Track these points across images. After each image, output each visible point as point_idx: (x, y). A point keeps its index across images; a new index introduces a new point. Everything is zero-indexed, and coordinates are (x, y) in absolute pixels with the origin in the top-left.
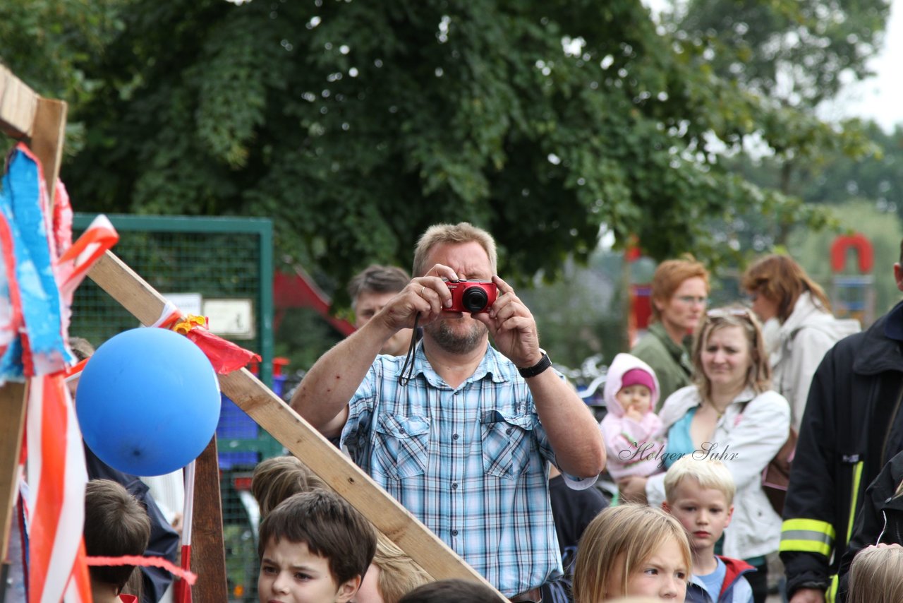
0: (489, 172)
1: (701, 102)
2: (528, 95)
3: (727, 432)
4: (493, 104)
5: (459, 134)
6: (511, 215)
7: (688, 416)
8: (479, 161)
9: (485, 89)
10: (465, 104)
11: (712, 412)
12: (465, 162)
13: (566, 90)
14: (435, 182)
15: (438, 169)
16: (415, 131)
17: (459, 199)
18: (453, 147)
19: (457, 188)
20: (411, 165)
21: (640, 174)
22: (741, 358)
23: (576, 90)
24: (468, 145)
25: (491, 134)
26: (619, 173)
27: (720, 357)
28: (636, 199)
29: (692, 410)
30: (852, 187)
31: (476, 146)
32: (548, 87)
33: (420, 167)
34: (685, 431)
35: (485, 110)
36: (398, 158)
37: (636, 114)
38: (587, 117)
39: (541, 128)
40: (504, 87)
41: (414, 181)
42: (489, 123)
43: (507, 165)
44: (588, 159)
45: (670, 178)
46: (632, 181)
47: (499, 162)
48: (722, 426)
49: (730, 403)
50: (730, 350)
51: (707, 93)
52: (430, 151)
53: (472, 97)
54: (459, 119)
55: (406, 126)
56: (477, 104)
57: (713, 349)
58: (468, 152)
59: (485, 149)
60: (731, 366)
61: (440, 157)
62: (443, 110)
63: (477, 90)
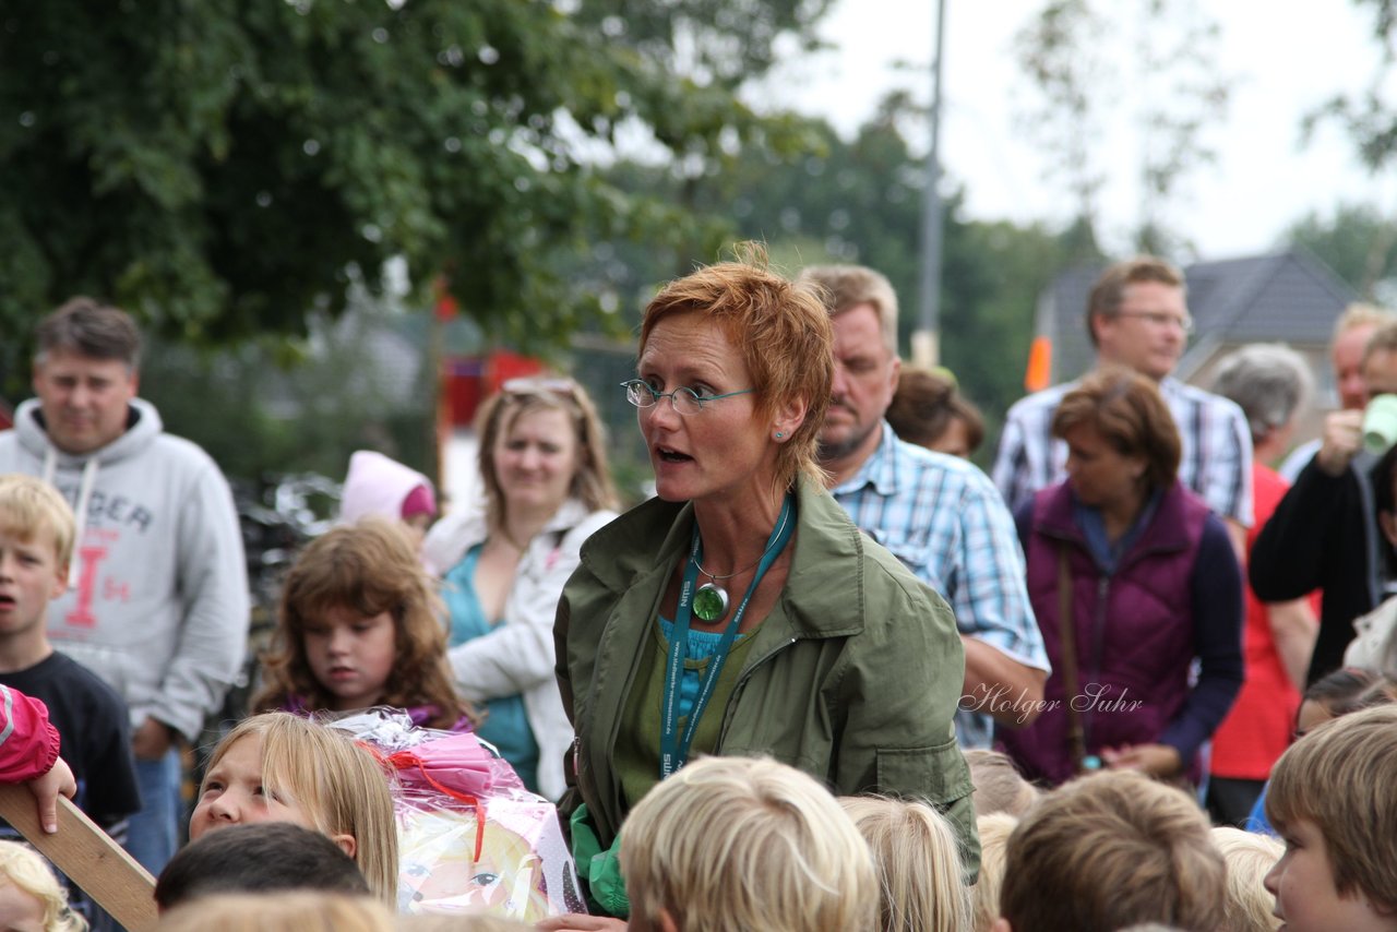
0: (202, 162)
1: (544, 66)
2: (268, 42)
3: (536, 581)
4: (212, 54)
5: (156, 100)
6: (239, 235)
7: (469, 560)
8: (186, 144)
9: (200, 31)
10: (167, 53)
11: (508, 550)
12: (165, 146)
13: (331, 36)
14: (114, 174)
15: (119, 154)
16: (85, 94)
17: (153, 206)
18: (145, 121)
19: (151, 185)
20: (76, 148)
21: (443, 172)
22: (563, 461)
23: (348, 37)
24: (168, 121)
25: (208, 102)
26: (412, 168)
27: (531, 458)
28: (437, 211)
29: (475, 550)
30: (791, 219)
31: (182, 122)
32: (301, 33)
33: (90, 151)
34: (465, 583)
35: (199, 64)
36: (53, 137)
37: (441, 80)
38: (364, 81)
39: (289, 96)
40: (230, 29)
41: (81, 172)
42: (204, 86)
43: (235, 153)
44: (363, 146)
45: (487, 178)
46: (431, 183)
47: (220, 147)
48: (526, 572)
49: (539, 533)
50: (547, 448)
51: (553, 51)
52: (107, 127)
53: (177, 42)
54: (156, 77)
55: (70, 86)
56: (186, 57)
57: (519, 445)
58: (169, 129)
59: (197, 125)
60: (547, 474)
61: (123, 137)
62: (132, 62)
63: (186, 31)
